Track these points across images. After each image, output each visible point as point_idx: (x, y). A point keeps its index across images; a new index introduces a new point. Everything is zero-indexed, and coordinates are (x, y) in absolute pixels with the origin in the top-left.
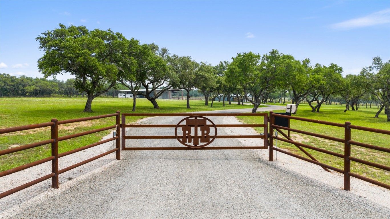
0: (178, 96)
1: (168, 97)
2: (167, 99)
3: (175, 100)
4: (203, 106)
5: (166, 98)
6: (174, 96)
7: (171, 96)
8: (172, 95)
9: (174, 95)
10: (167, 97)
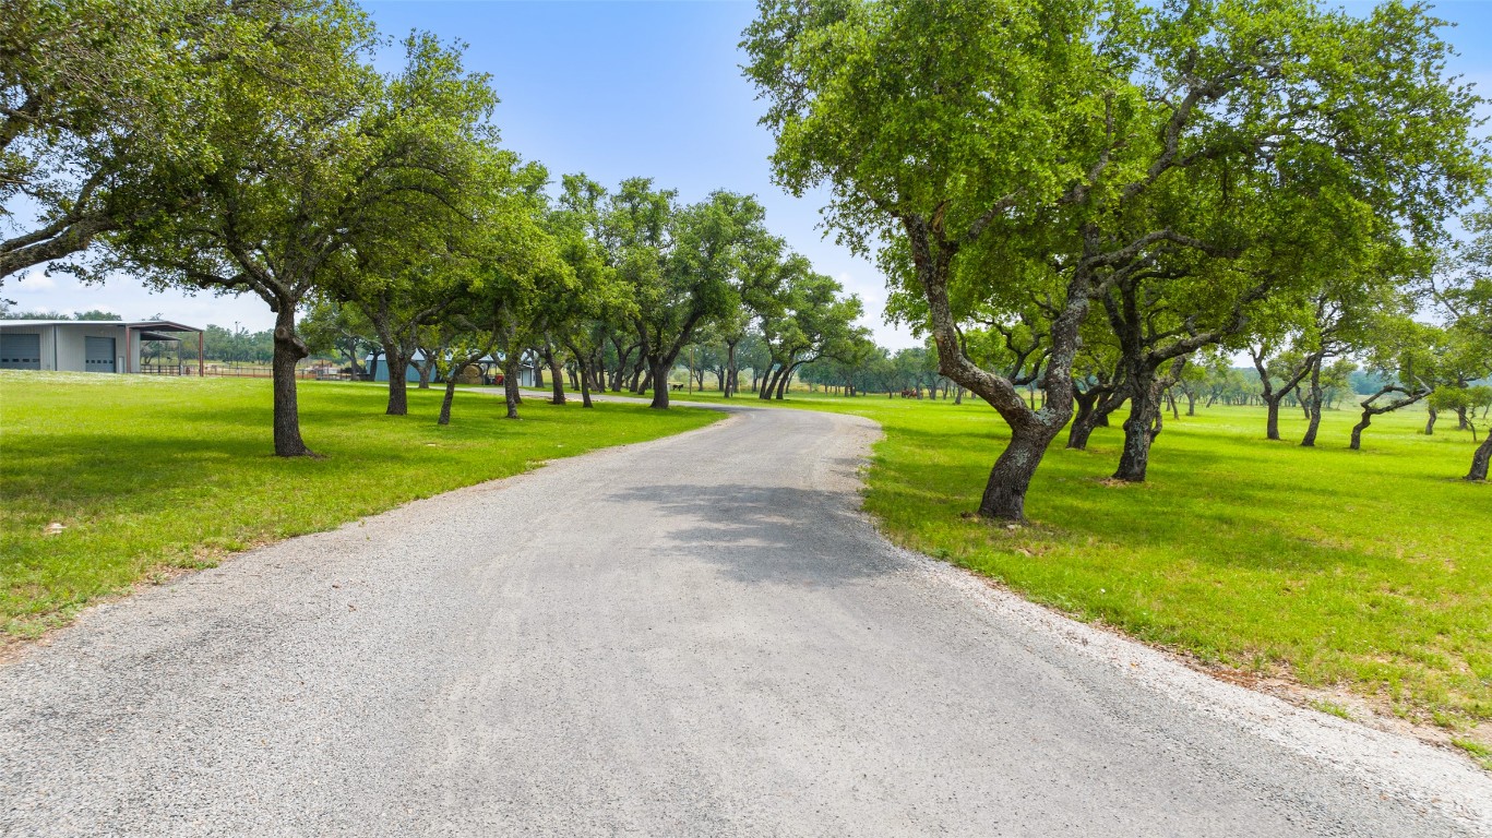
0: (175, 360)
1: (120, 362)
2: (115, 371)
3: (161, 378)
4: (375, 416)
5: (110, 366)
6: (154, 361)
7: (137, 360)
8: (143, 354)
9: (154, 355)
10: (114, 362)
